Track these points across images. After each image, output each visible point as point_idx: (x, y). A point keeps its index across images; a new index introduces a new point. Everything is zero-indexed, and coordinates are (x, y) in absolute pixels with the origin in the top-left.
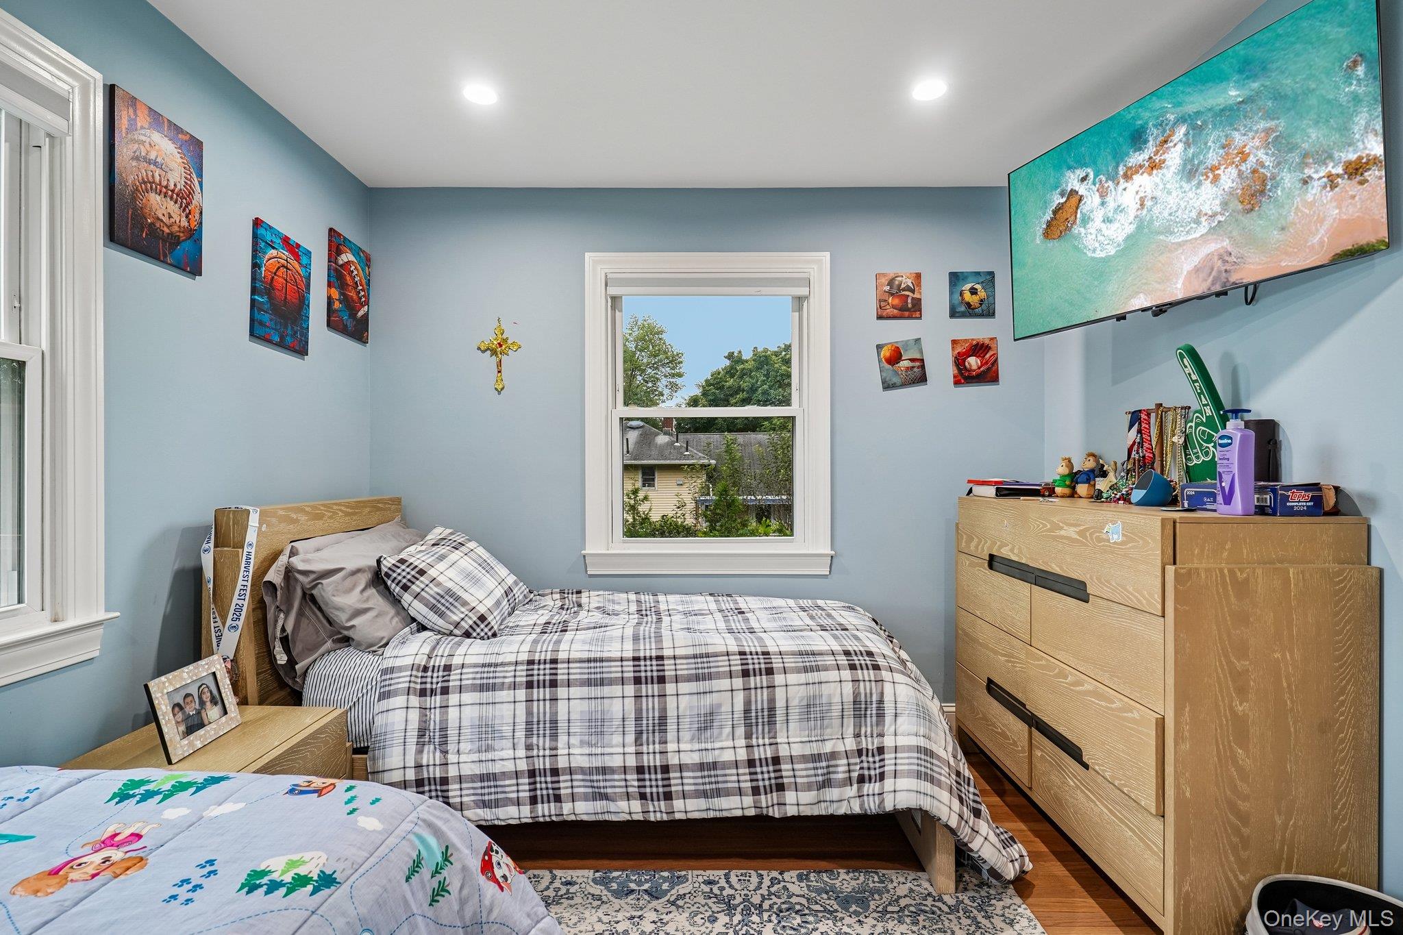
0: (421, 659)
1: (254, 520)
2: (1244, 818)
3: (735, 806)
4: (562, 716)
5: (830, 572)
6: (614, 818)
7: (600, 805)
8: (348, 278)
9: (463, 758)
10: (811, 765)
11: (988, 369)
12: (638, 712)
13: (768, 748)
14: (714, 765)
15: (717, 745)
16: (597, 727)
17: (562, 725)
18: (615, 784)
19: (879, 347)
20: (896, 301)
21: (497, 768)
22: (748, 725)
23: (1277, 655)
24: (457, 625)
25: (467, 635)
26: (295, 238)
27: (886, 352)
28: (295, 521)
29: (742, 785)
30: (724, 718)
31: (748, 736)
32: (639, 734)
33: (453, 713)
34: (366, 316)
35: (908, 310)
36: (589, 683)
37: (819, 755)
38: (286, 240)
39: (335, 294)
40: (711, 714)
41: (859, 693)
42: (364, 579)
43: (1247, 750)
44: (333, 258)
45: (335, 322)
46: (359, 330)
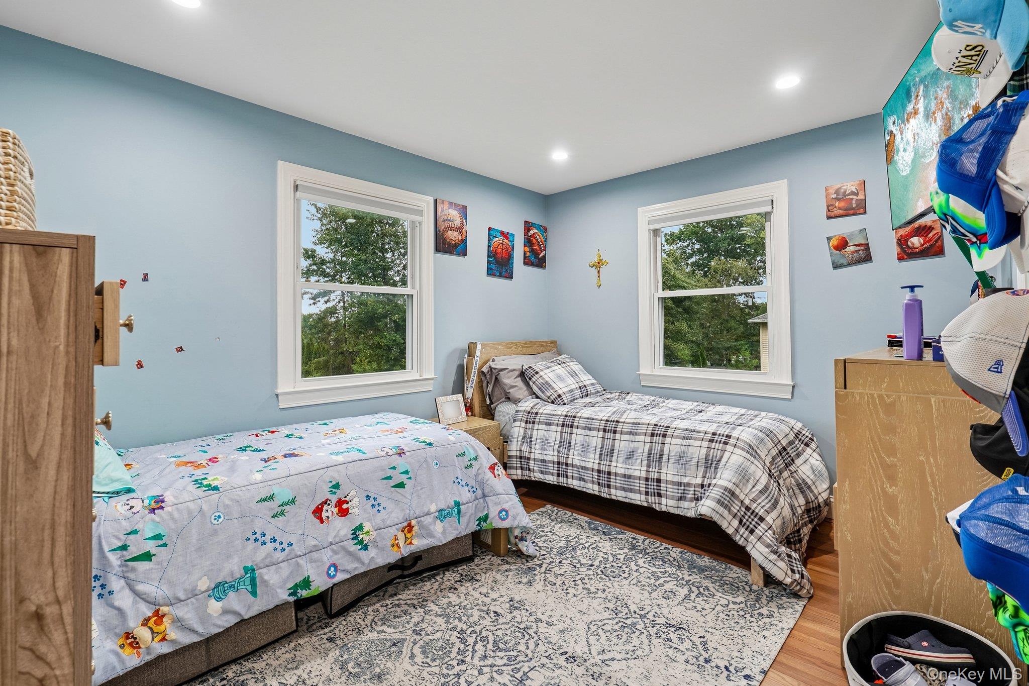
0: (528, 409)
1: (479, 347)
2: (897, 567)
3: (638, 499)
4: (573, 441)
5: (792, 397)
6: (588, 491)
7: (582, 483)
8: (534, 241)
9: (536, 451)
10: (676, 487)
11: (932, 245)
12: (603, 445)
13: (656, 474)
14: (630, 477)
15: (633, 467)
16: (585, 448)
17: (572, 445)
18: (587, 476)
19: (829, 239)
20: (842, 204)
21: (547, 458)
22: (649, 461)
23: (921, 458)
24: (549, 398)
25: (553, 402)
26: (506, 230)
27: (834, 242)
28: (498, 349)
29: (641, 489)
30: (638, 455)
31: (648, 466)
32: (601, 455)
33: (535, 432)
34: (544, 257)
35: (853, 209)
36: (586, 428)
37: (681, 483)
38: (502, 233)
39: (527, 249)
40: (633, 452)
41: (709, 455)
42: (517, 373)
43: (897, 520)
44: (526, 234)
45: (527, 262)
46: (540, 263)
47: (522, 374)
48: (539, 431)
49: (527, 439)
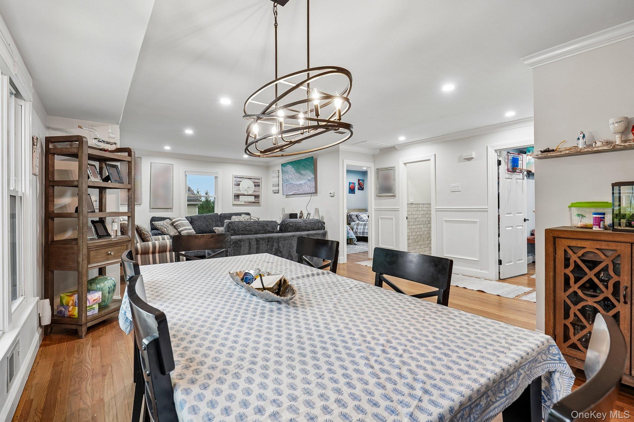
0: (357, 222)
8: (361, 184)
25: (362, 221)
26: (353, 182)
28: (351, 210)
34: (363, 187)
39: (359, 186)
44: (358, 182)
45: (359, 189)
46: (362, 189)
47: (356, 216)
48: (359, 227)
49: (357, 229)
